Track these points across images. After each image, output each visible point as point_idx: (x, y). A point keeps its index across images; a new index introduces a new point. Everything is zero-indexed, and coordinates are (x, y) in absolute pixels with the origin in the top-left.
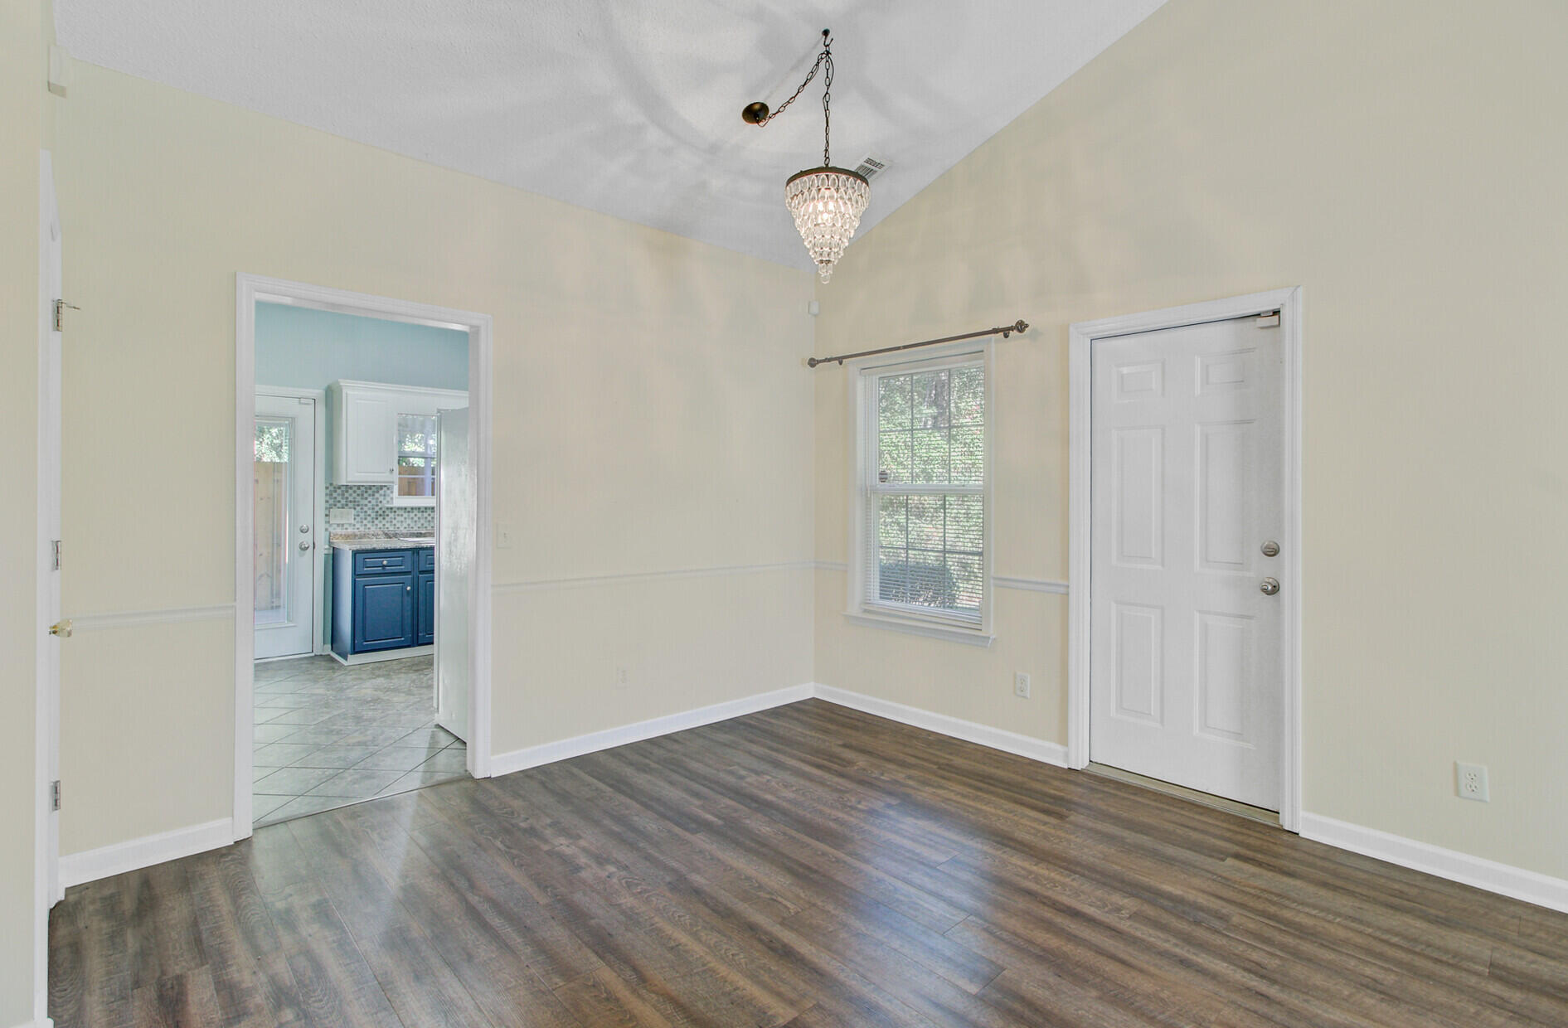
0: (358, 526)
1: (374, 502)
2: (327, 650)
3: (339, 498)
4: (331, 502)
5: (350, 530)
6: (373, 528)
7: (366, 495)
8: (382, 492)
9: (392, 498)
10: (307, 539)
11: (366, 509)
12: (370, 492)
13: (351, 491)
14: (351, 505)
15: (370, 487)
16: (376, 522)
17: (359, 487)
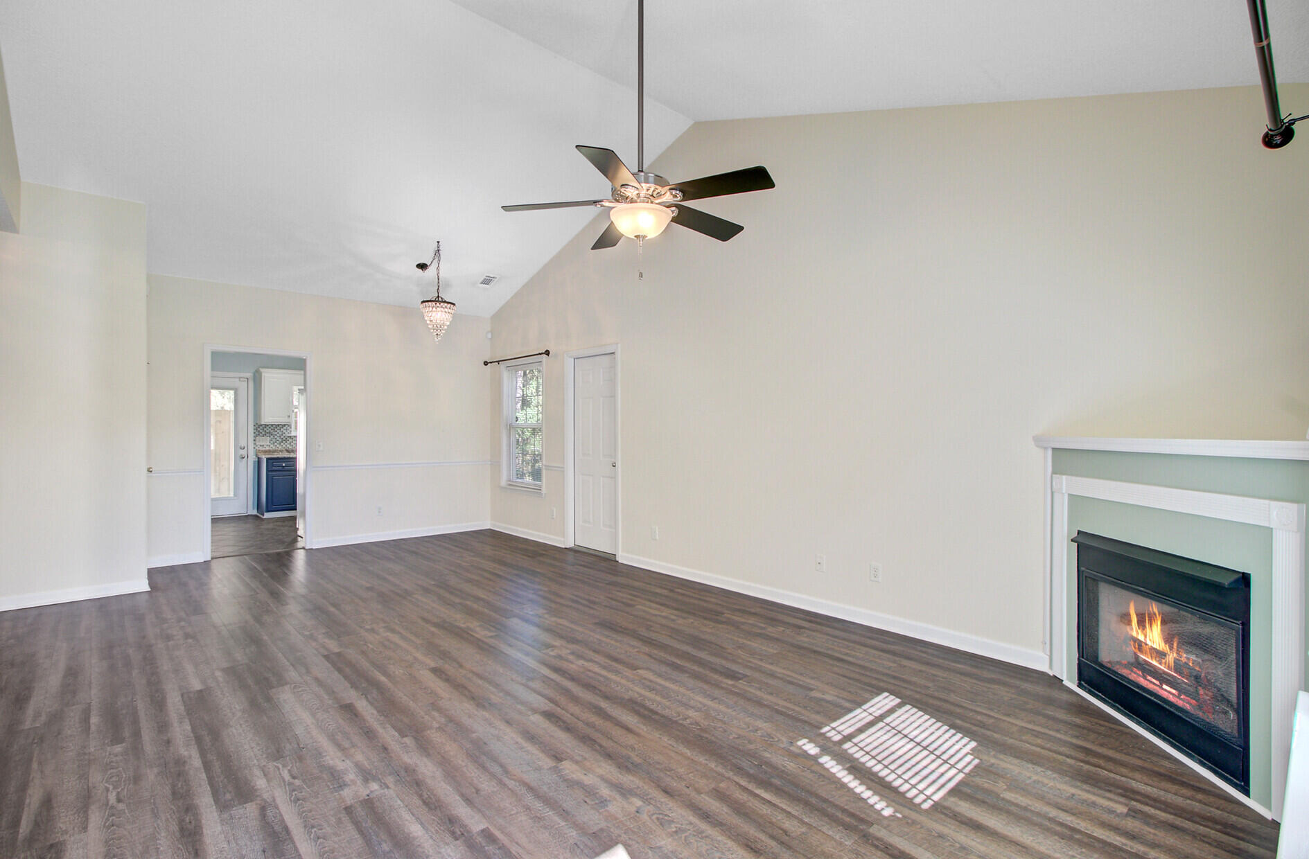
0: (272, 446)
1: (280, 433)
2: (255, 512)
3: (261, 431)
4: (257, 433)
5: (267, 448)
6: (280, 447)
7: (276, 430)
8: (285, 428)
9: (291, 431)
10: (244, 452)
11: (276, 437)
12: (278, 428)
13: (268, 427)
14: (268, 435)
15: (278, 425)
16: (282, 444)
17: (272, 425)
